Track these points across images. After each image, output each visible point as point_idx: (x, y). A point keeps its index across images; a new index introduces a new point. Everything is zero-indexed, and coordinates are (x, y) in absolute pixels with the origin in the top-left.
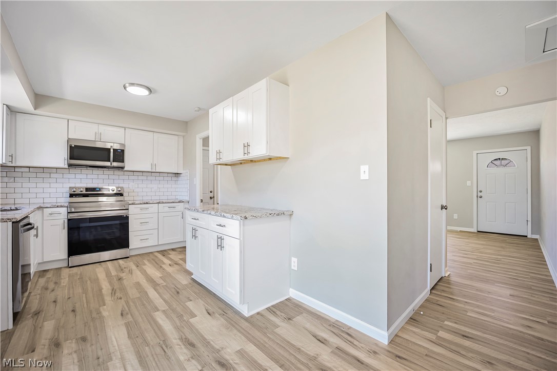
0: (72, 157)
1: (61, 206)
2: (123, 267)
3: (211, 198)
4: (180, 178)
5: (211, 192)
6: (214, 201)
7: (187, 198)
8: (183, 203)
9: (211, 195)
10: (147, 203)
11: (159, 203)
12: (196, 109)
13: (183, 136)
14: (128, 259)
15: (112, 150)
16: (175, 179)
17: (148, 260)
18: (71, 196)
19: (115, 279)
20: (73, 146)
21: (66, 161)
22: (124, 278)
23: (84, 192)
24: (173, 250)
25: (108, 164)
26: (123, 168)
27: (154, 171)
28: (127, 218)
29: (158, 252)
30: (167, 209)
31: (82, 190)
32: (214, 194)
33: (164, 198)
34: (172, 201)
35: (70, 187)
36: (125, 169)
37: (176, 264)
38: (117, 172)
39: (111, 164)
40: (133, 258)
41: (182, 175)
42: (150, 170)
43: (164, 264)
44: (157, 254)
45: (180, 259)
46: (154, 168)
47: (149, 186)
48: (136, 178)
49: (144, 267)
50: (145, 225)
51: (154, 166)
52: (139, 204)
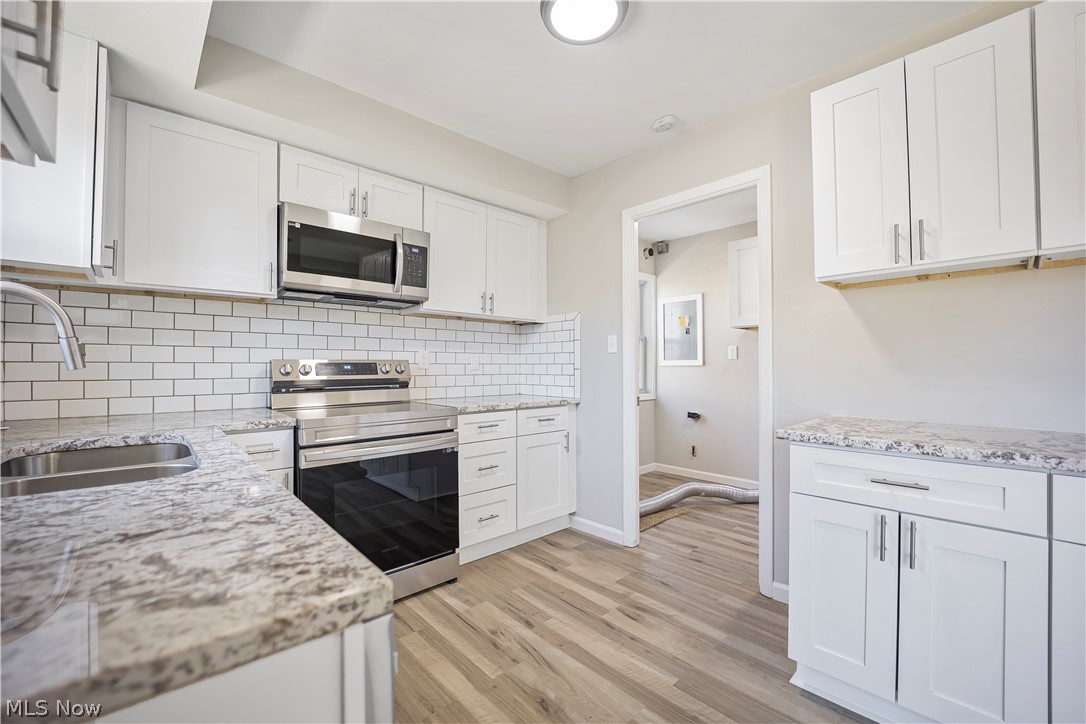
0: (294, 262)
1: (278, 427)
2: (481, 626)
4: (535, 338)
8: (567, 408)
10: (494, 410)
11: (516, 408)
13: (549, 222)
14: (456, 583)
16: (514, 339)
17: (529, 592)
18: (276, 387)
19: (531, 709)
20: (297, 226)
21: (274, 275)
23: (313, 377)
25: (392, 290)
26: (417, 303)
28: (454, 455)
29: (512, 551)
30: (534, 426)
36: (424, 308)
37: (642, 610)
39: (396, 291)
41: (543, 328)
44: (520, 560)
45: (618, 582)
46: (488, 307)
47: (462, 358)
48: (430, 334)
49: (550, 624)
50: (488, 475)
51: (488, 301)
52: (475, 412)
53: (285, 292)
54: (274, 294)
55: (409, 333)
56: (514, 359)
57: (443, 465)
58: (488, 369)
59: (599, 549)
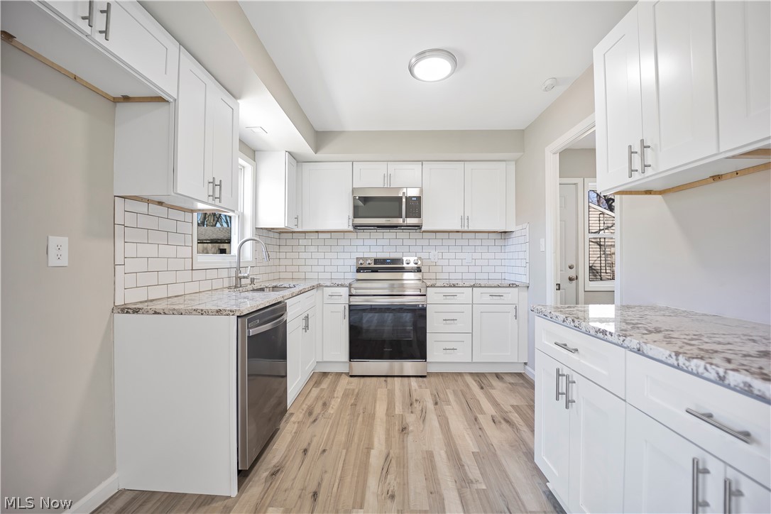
0: (356, 214)
1: (342, 286)
2: (415, 396)
3: (571, 279)
4: (510, 242)
5: (571, 267)
6: (577, 285)
7: (524, 279)
8: (517, 289)
9: (572, 273)
10: (455, 286)
11: (473, 286)
12: (548, 82)
14: (424, 379)
15: (404, 200)
16: (499, 242)
17: (455, 392)
18: (359, 270)
19: (397, 428)
21: (351, 221)
22: (411, 428)
23: (373, 265)
24: (498, 376)
25: (400, 221)
26: (419, 227)
27: (466, 229)
28: (424, 309)
29: (471, 374)
30: (487, 299)
31: (369, 261)
32: (577, 271)
33: (482, 278)
34: (496, 283)
35: (357, 258)
36: (423, 228)
37: (507, 421)
38: (415, 234)
39: (404, 221)
40: (433, 380)
41: (513, 235)
42: (459, 228)
43: (482, 412)
44: (469, 380)
45: (512, 406)
46: (466, 224)
47: (459, 255)
48: (439, 242)
49: (447, 408)
50: (451, 324)
51: (466, 221)
52: (441, 287)
53: (356, 227)
54: (351, 228)
55: (426, 242)
56: (499, 256)
57: (420, 314)
58: (478, 262)
59: (526, 387)
